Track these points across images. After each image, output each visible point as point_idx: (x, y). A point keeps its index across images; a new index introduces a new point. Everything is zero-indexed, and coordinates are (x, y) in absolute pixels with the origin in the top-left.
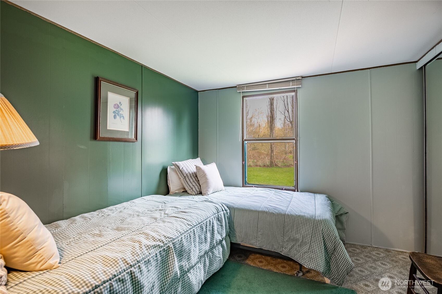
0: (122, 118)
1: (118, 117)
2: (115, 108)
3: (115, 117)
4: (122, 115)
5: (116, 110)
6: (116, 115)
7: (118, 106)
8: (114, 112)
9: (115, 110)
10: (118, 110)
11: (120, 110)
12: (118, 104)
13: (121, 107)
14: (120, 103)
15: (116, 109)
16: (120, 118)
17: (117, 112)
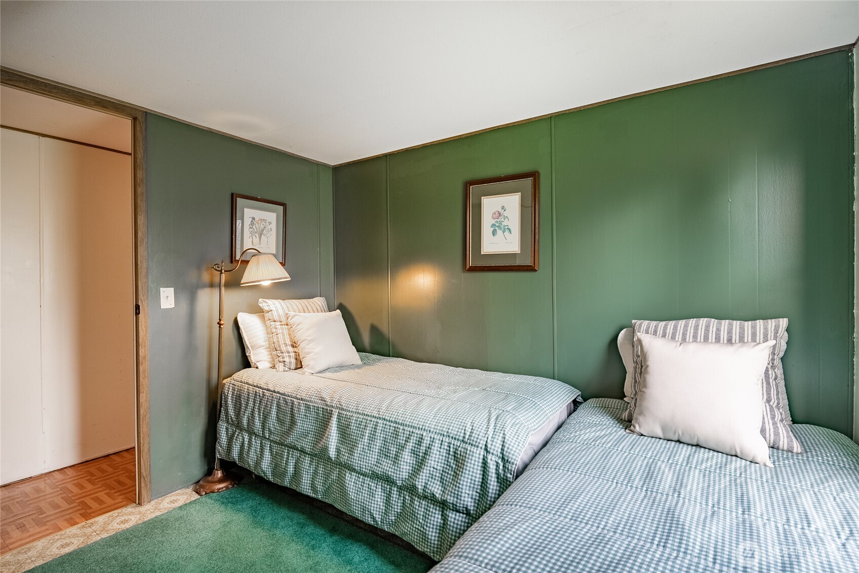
0: (507, 233)
1: (499, 232)
2: (494, 219)
3: (494, 233)
4: (507, 227)
5: (496, 222)
6: (497, 229)
7: (499, 214)
8: (493, 225)
9: (493, 222)
10: (499, 220)
11: (503, 220)
12: (500, 210)
13: (505, 214)
14: (503, 208)
15: (496, 220)
16: (503, 233)
17: (497, 225)
